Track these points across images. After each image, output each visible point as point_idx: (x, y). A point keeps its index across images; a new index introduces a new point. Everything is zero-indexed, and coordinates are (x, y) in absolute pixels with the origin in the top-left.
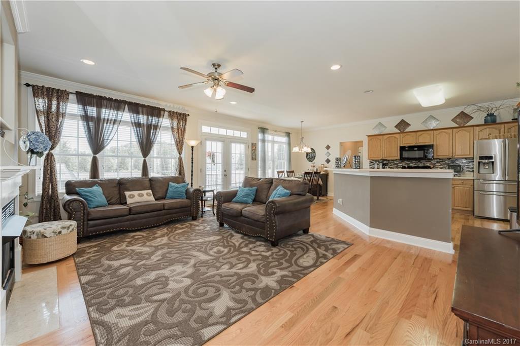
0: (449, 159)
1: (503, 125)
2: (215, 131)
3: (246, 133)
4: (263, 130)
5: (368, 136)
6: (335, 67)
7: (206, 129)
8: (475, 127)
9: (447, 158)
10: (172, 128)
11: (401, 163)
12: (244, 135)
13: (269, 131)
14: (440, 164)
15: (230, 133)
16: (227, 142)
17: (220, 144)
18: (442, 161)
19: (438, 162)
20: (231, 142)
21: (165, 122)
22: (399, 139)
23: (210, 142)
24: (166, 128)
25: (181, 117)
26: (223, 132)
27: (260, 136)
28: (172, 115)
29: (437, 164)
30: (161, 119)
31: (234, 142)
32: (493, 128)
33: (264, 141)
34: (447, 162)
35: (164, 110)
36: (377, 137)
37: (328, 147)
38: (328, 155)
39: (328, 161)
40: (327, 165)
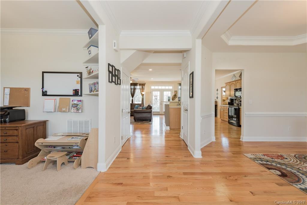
2: (156, 87)
5: (226, 83)
6: (150, 70)
7: (153, 87)
10: (140, 89)
12: (171, 88)
15: (163, 87)
16: (162, 91)
17: (159, 92)
20: (164, 91)
21: (138, 87)
23: (154, 92)
24: (138, 89)
25: (143, 85)
26: (160, 87)
27: (180, 87)
28: (140, 85)
30: (137, 86)
31: (165, 91)
35: (138, 84)
36: (228, 84)
37: (217, 90)
38: (217, 94)
39: (217, 98)
40: (217, 100)
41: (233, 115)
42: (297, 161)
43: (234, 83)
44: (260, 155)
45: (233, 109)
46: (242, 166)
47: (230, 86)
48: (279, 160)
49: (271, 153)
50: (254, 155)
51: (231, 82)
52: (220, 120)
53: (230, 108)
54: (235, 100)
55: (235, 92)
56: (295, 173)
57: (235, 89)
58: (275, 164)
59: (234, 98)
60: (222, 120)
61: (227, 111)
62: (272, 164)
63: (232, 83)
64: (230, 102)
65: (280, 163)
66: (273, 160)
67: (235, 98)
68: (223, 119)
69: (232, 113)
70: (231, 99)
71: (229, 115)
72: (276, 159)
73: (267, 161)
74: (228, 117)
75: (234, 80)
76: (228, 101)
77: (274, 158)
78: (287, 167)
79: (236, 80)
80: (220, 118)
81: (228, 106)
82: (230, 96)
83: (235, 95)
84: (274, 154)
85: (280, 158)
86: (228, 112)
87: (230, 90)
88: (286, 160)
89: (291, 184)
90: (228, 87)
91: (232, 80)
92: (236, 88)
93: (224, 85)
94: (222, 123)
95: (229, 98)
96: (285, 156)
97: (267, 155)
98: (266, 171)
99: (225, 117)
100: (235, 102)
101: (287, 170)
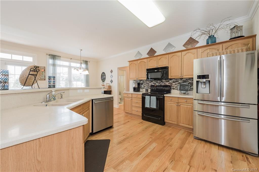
0: (181, 79)
1: (221, 45)
3: (32, 58)
4: (54, 57)
5: (129, 62)
8: (198, 49)
9: (180, 79)
11: (150, 83)
13: (62, 58)
14: (175, 84)
18: (177, 81)
19: (174, 82)
22: (147, 63)
27: (51, 61)
29: (173, 84)
32: (213, 48)
33: (54, 65)
34: (180, 81)
36: (134, 62)
37: (112, 71)
38: (112, 77)
39: (112, 81)
40: (111, 84)
43: (145, 60)
45: (154, 98)
55: (147, 73)
57: (148, 70)
63: (141, 60)
64: (137, 87)
82: (137, 79)
83: (148, 78)
99: (133, 109)
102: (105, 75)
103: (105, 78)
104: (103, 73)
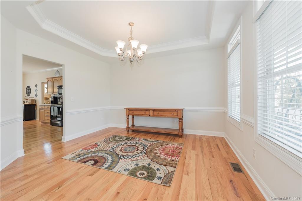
5: (47, 78)
36: (50, 79)
37: (36, 86)
38: (36, 91)
39: (36, 95)
40: (36, 98)
41: (56, 114)
42: (105, 144)
43: (58, 79)
44: (79, 151)
45: (56, 108)
46: (58, 175)
47: (53, 82)
48: (94, 150)
49: (89, 145)
50: (73, 153)
51: (53, 78)
52: (40, 122)
53: (52, 107)
54: (60, 98)
55: (58, 89)
56: (103, 155)
57: (58, 87)
58: (91, 155)
59: (58, 96)
60: (42, 122)
61: (48, 110)
62: (88, 156)
63: (55, 79)
64: (53, 100)
65: (94, 152)
66: (90, 151)
67: (60, 96)
68: (44, 121)
69: (55, 113)
70: (54, 97)
71: (51, 115)
72: (92, 149)
73: (85, 155)
74: (50, 118)
75: (57, 76)
76: (51, 99)
77: (91, 148)
78: (99, 153)
79: (60, 76)
80: (40, 120)
81: (50, 105)
82: (53, 93)
83: (58, 93)
84: (91, 144)
85: (95, 147)
86: (50, 111)
87: (53, 87)
88: (99, 146)
89: (100, 168)
90: (50, 83)
91: (56, 75)
92: (60, 85)
93: (46, 81)
94: (42, 126)
95: (53, 95)
96: (99, 143)
97: (85, 149)
98: (83, 167)
99: (46, 118)
100: (59, 101)
101: (99, 156)
102: (30, 89)
103: (30, 92)
104: (28, 87)
